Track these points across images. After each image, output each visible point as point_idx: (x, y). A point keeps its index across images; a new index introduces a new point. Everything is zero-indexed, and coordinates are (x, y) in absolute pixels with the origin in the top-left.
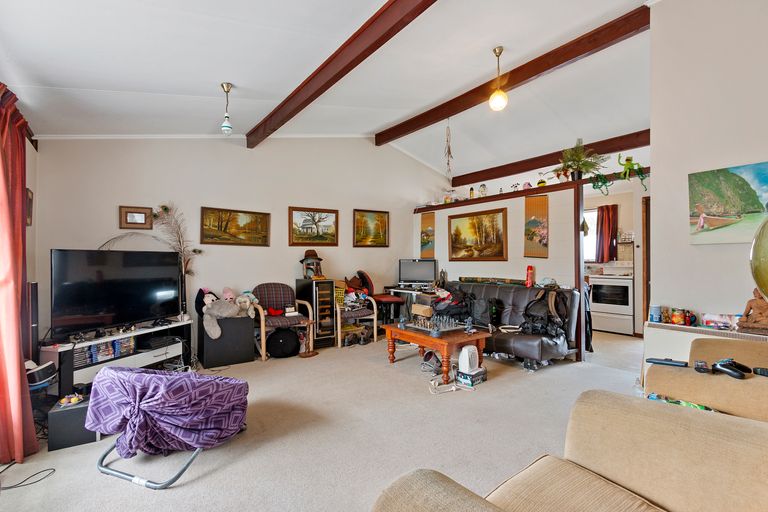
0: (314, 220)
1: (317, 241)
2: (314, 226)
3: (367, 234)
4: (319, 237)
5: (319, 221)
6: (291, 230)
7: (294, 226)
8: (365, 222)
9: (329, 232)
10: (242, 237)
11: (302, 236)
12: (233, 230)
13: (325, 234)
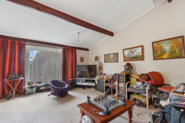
0: (132, 52)
1: (134, 59)
2: (132, 54)
3: (163, 53)
4: (134, 57)
5: (134, 52)
6: (124, 56)
7: (125, 55)
8: (161, 47)
9: (139, 55)
10: (112, 60)
11: (128, 58)
12: (110, 59)
13: (137, 56)
